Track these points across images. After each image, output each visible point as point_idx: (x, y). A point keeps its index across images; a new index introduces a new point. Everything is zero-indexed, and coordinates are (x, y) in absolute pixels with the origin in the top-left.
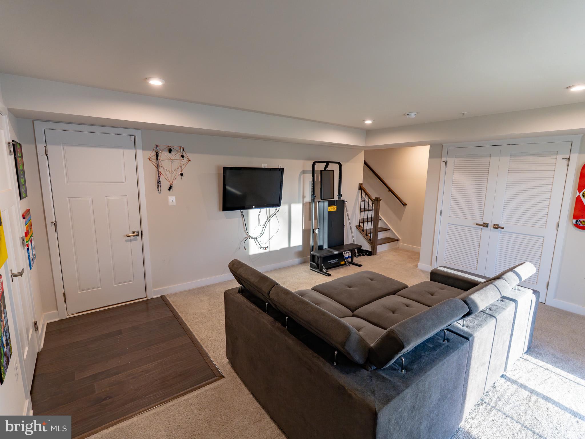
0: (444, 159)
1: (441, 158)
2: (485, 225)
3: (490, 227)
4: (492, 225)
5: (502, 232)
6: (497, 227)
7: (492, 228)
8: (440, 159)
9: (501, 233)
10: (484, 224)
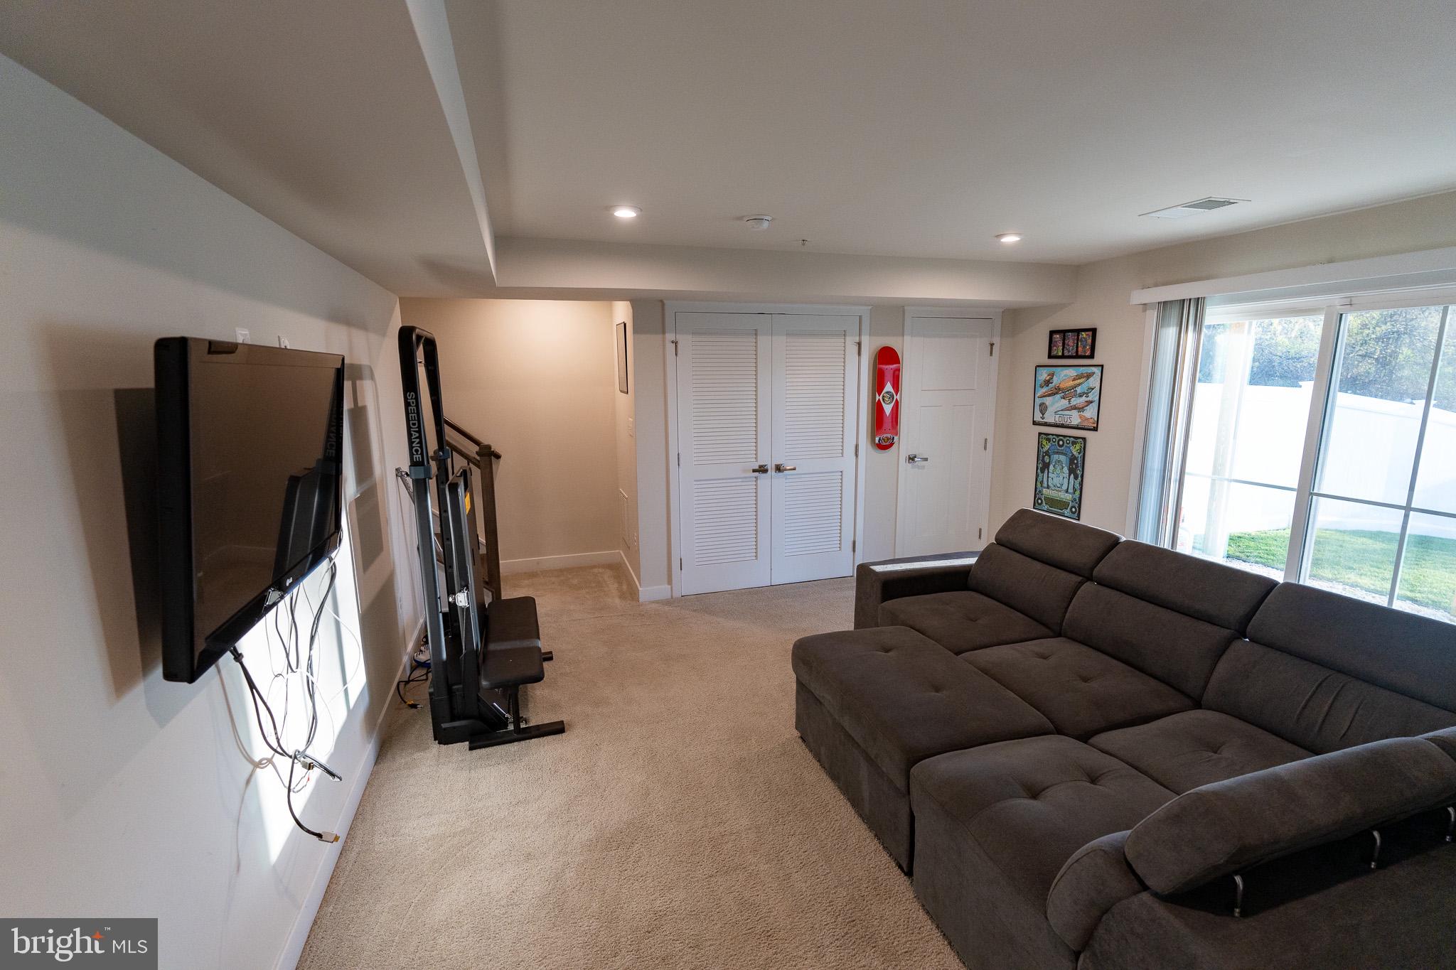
0: (670, 336)
1: (664, 332)
2: (762, 470)
3: (772, 472)
4: (774, 467)
5: (788, 477)
6: (779, 469)
7: (774, 473)
8: (661, 336)
9: (786, 479)
10: (760, 466)
